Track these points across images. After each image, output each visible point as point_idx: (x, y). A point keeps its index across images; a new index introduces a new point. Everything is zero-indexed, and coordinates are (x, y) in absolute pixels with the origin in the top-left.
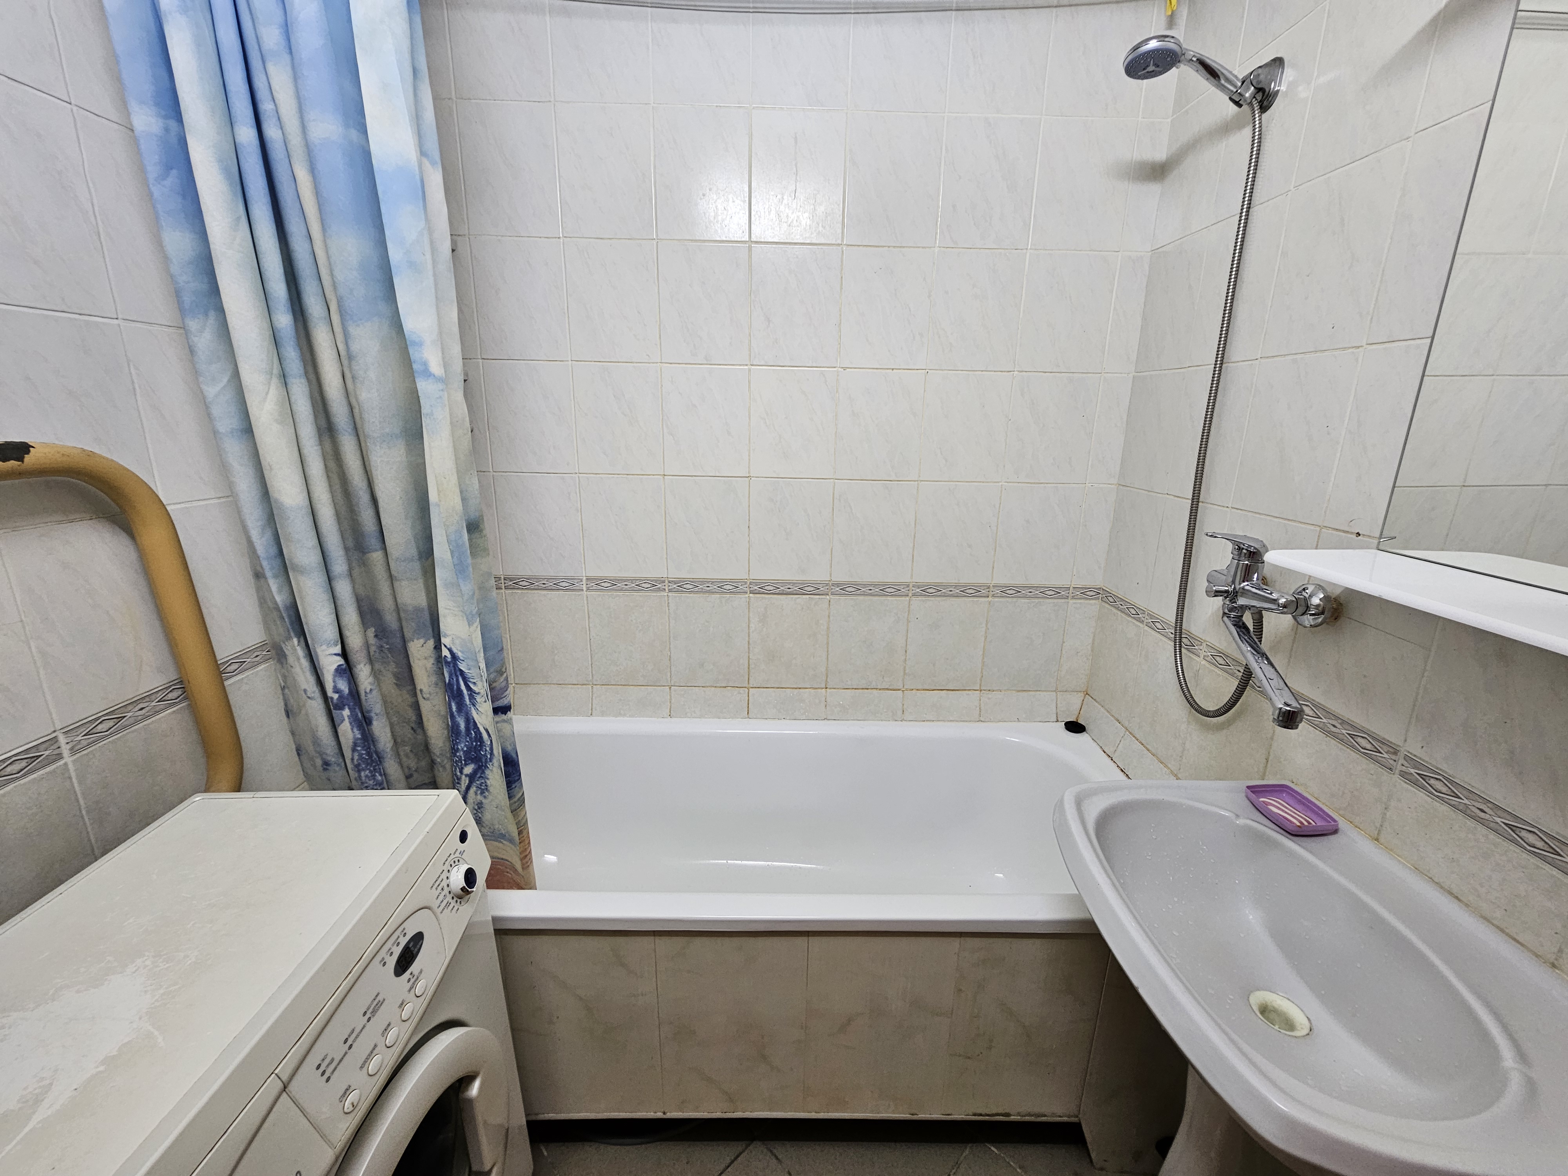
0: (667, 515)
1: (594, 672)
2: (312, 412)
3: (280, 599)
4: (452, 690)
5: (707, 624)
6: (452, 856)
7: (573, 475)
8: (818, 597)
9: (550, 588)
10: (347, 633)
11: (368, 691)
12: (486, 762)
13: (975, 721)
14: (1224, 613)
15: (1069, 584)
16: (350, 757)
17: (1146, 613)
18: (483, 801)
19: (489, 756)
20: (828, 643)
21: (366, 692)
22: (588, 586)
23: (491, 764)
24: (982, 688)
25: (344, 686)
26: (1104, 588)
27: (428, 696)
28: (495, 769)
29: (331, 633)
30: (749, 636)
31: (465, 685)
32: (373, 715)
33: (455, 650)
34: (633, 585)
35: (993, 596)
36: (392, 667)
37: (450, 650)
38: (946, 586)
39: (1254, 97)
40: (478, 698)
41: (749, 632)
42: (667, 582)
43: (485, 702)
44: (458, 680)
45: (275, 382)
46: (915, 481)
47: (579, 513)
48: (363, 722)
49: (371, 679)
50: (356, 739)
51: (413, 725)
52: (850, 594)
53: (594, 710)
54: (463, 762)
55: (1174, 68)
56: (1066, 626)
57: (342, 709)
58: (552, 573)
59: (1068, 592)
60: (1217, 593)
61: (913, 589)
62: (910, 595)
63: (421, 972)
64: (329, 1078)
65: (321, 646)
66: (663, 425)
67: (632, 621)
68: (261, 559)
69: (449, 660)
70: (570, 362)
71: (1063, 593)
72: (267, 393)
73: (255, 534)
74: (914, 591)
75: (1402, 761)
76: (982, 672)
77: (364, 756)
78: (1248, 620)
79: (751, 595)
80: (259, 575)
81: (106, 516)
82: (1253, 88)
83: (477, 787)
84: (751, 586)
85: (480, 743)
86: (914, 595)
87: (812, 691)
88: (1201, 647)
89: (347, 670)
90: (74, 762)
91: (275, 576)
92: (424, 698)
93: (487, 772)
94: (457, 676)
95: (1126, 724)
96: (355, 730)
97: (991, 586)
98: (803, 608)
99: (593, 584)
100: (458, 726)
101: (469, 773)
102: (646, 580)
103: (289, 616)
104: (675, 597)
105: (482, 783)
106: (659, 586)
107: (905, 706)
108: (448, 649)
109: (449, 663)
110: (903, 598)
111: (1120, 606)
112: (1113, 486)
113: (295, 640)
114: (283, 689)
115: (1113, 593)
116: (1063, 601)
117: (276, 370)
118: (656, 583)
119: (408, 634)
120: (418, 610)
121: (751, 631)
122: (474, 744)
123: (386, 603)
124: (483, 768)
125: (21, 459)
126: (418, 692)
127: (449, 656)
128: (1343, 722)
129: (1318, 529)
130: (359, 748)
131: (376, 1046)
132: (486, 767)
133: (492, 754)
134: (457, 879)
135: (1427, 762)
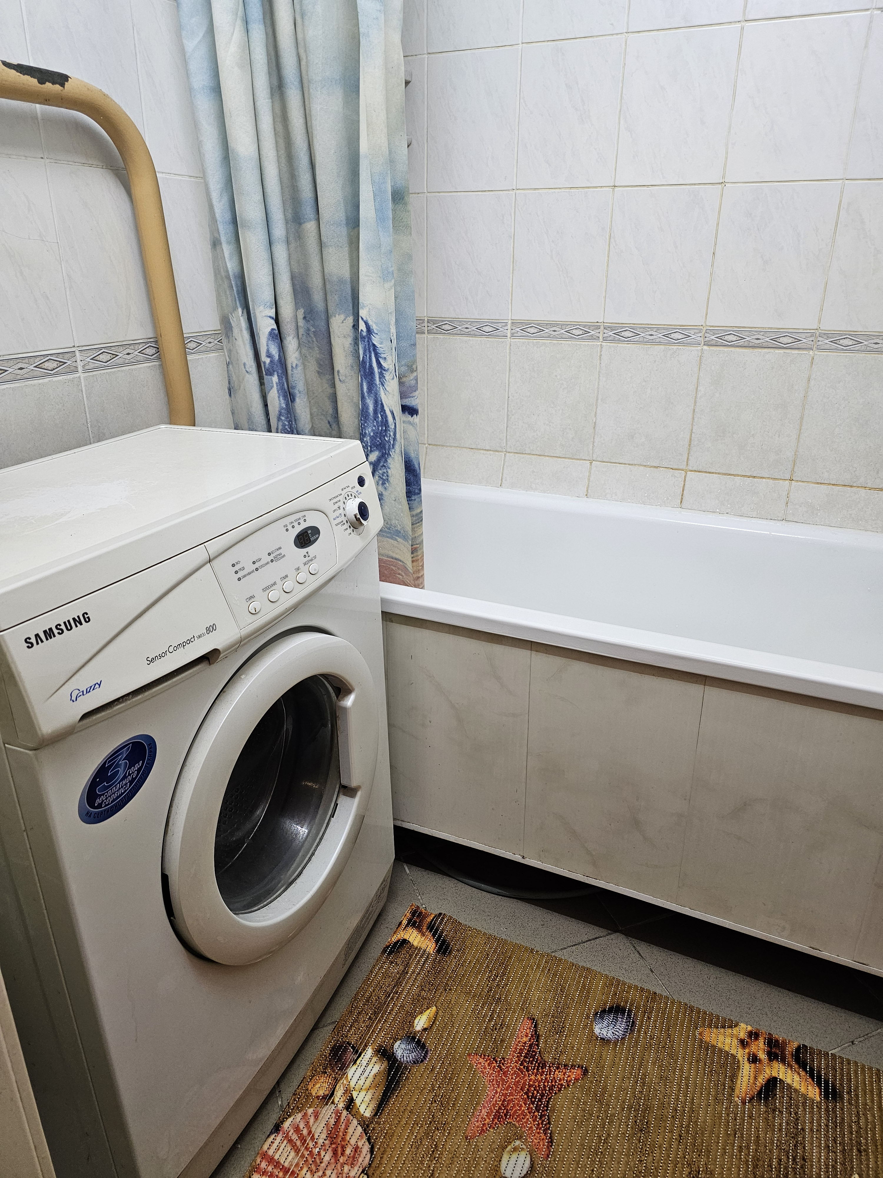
0: (612, 240)
1: (508, 437)
2: (266, 61)
3: (231, 265)
4: (365, 368)
5: (644, 383)
6: (349, 489)
7: (511, 192)
8: (796, 352)
9: (472, 333)
10: (281, 302)
11: (294, 366)
12: (389, 449)
16: (276, 427)
18: (384, 493)
19: (392, 442)
20: (802, 418)
21: (292, 366)
22: (513, 331)
23: (393, 450)
25: (275, 351)
27: (344, 378)
28: (396, 458)
29: (267, 295)
30: (695, 402)
31: (376, 361)
32: (296, 391)
33: (370, 323)
34: (563, 331)
36: (316, 353)
37: (366, 323)
40: (388, 376)
41: (696, 397)
42: (602, 327)
43: (393, 379)
44: (370, 356)
45: (239, 23)
47: (512, 240)
48: (289, 395)
49: (297, 354)
50: (281, 408)
51: (329, 418)
52: (846, 349)
53: (504, 480)
54: (369, 449)
57: (271, 374)
58: (475, 315)
63: (315, 557)
64: (240, 579)
65: (260, 306)
66: (619, 118)
67: (556, 376)
68: (218, 222)
69: (364, 334)
70: (521, 45)
73: (215, 195)
77: (287, 427)
79: (705, 347)
80: (215, 244)
81: (112, 168)
83: (379, 477)
84: (707, 335)
85: (386, 427)
87: (771, 482)
89: (278, 336)
90: (85, 379)
91: (229, 243)
92: (340, 380)
93: (390, 460)
94: (370, 352)
96: (281, 399)
98: (773, 368)
99: (518, 329)
100: (367, 408)
101: (373, 461)
102: (577, 325)
103: (237, 286)
104: (610, 347)
105: (384, 473)
106: (593, 333)
108: (365, 322)
109: (364, 338)
113: (240, 310)
114: (228, 365)
117: (241, 13)
118: (589, 328)
119: (331, 309)
120: (341, 281)
121: (699, 396)
122: (380, 428)
123: (316, 281)
124: (386, 456)
125: (62, 85)
126: (336, 373)
127: (365, 329)
130: (283, 418)
131: (275, 583)
132: (389, 455)
133: (395, 439)
134: (353, 508)
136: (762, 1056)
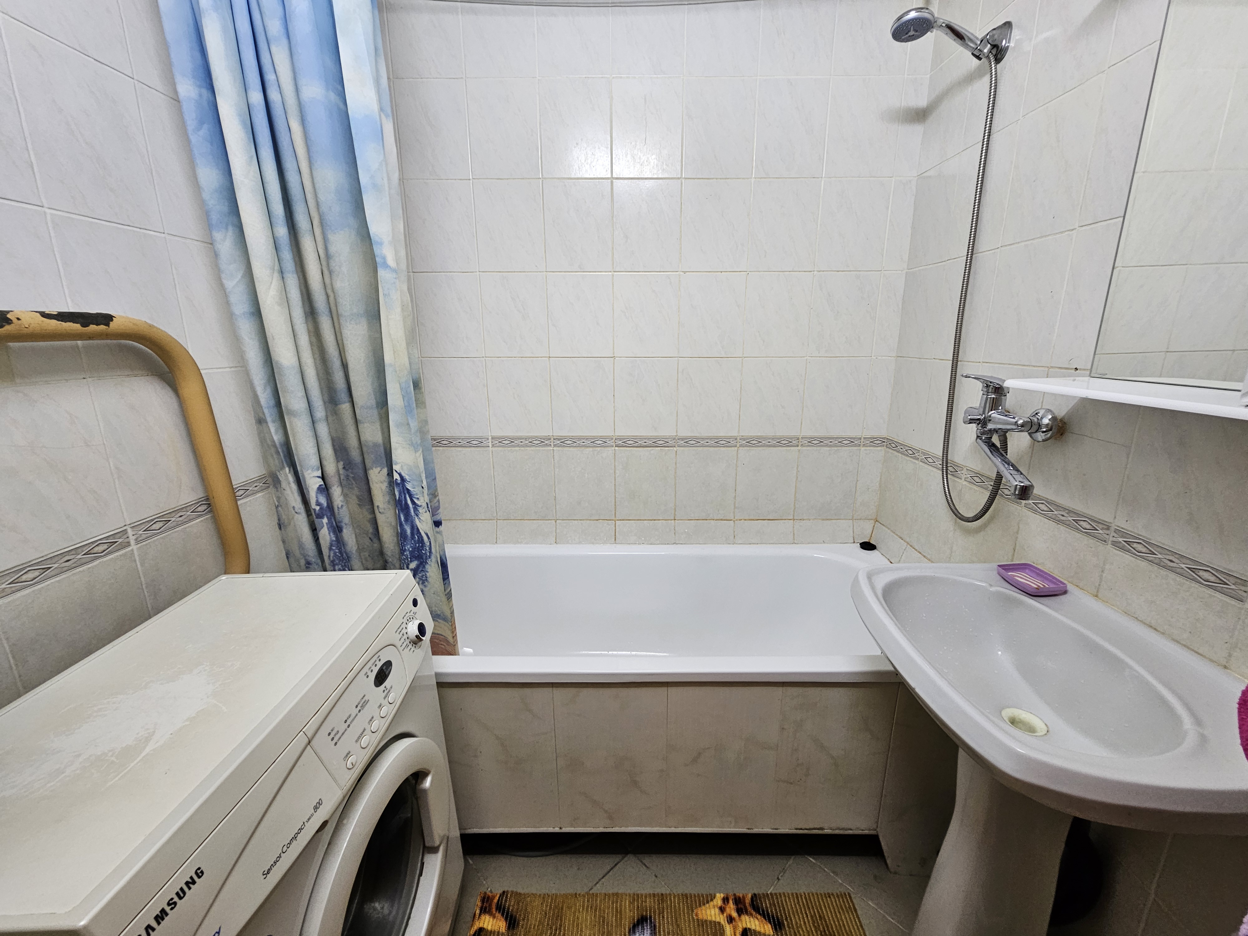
0: (552, 388)
1: (498, 510)
2: (300, 299)
3: (277, 437)
4: (401, 505)
5: (583, 471)
6: (408, 614)
7: (482, 359)
8: (667, 448)
10: (325, 463)
11: (340, 506)
12: (426, 559)
13: (790, 544)
14: (978, 437)
15: (861, 435)
16: (328, 554)
17: (921, 452)
18: (424, 589)
19: (428, 554)
20: (675, 484)
21: (338, 508)
22: (493, 443)
23: (430, 560)
24: (795, 518)
25: (323, 501)
26: (888, 438)
27: (383, 510)
28: (433, 565)
29: (314, 461)
30: (615, 480)
31: (411, 500)
32: (343, 524)
33: (403, 474)
34: (527, 442)
35: (802, 445)
36: (356, 491)
37: (400, 474)
38: (765, 438)
39: (990, 52)
40: (421, 510)
41: (615, 477)
42: (552, 439)
43: (426, 512)
44: (405, 497)
45: (276, 275)
46: (740, 357)
47: (486, 387)
48: (337, 529)
49: (341, 498)
50: (332, 541)
51: (370, 535)
52: (692, 446)
53: (498, 539)
54: (409, 559)
55: (929, 32)
56: (859, 468)
57: (322, 517)
58: (466, 434)
59: (860, 441)
60: (971, 421)
61: (740, 441)
62: (738, 445)
63: (391, 687)
64: (336, 744)
65: (307, 470)
66: (548, 319)
67: (526, 470)
68: (263, 408)
69: (399, 482)
70: (478, 273)
71: (856, 442)
72: (271, 283)
73: (259, 390)
74: (740, 443)
75: (1113, 534)
76: (795, 506)
77: (337, 554)
78: (996, 440)
79: (616, 448)
80: (261, 421)
81: (157, 374)
82: (989, 45)
83: (419, 578)
84: (616, 441)
85: (422, 544)
86: (741, 446)
87: (664, 522)
88: (963, 472)
89: (325, 489)
90: (139, 549)
91: (274, 422)
92: (380, 512)
93: (427, 566)
94: (405, 494)
95: (908, 540)
96: (331, 534)
97: (800, 437)
98: (656, 458)
99: (496, 442)
100: (405, 532)
101: (413, 568)
102: (536, 438)
103: (283, 452)
104: (559, 450)
105: (423, 575)
106: (547, 442)
107: (735, 533)
108: (398, 474)
109: (399, 484)
110: (733, 449)
111: (900, 449)
112: (892, 358)
113: (287, 469)
114: (277, 507)
115: (895, 440)
116: (856, 448)
117: (277, 267)
118: (544, 440)
119: (368, 463)
120: (376, 445)
121: (616, 476)
122: (417, 545)
123: (353, 442)
124: (424, 564)
125: (108, 325)
126: (376, 508)
127: (399, 478)
128: (1070, 512)
129: (1047, 369)
130: (334, 548)
131: (365, 730)
132: (426, 563)
133: (430, 552)
134: (413, 629)
135: (1131, 532)
136: (735, 914)
